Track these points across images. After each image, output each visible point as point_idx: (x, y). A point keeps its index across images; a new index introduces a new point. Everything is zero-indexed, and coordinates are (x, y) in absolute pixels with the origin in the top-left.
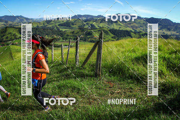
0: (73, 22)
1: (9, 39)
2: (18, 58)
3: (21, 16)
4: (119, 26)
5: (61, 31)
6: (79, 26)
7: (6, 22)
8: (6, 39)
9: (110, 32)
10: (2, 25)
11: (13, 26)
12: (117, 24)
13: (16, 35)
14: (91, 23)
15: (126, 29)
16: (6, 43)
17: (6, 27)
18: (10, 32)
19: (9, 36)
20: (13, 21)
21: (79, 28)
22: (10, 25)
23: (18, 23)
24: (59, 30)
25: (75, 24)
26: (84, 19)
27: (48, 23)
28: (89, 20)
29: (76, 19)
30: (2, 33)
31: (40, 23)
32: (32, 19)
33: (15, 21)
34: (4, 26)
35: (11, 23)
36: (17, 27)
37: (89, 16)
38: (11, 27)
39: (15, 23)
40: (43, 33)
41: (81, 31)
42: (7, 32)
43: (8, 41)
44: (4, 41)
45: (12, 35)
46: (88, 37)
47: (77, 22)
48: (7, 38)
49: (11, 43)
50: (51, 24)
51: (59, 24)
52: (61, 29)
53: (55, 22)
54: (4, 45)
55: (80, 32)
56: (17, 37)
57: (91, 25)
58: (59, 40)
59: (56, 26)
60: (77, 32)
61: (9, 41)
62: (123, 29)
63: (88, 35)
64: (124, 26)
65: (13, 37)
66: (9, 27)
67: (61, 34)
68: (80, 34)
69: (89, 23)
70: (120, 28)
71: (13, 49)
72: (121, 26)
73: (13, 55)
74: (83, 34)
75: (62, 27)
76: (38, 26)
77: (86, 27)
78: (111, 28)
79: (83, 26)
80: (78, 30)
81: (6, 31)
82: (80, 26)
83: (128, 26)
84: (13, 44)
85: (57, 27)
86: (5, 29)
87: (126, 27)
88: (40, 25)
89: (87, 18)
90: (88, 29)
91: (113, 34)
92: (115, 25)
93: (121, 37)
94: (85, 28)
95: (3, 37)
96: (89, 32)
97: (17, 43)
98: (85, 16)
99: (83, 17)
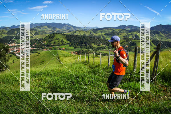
0: (118, 32)
1: (56, 44)
2: (66, 62)
3: (68, 24)
4: (161, 37)
5: (106, 40)
6: (123, 36)
7: (54, 28)
8: (53, 44)
9: (153, 43)
10: (50, 31)
11: (60, 33)
12: (159, 35)
13: (64, 41)
14: (135, 33)
15: (167, 40)
16: (53, 47)
17: (54, 34)
18: (58, 38)
19: (57, 41)
20: (60, 28)
21: (124, 38)
22: (58, 31)
23: (65, 30)
24: (105, 39)
25: (120, 34)
26: (129, 29)
27: (94, 32)
28: (133, 31)
29: (121, 29)
30: (50, 38)
31: (87, 31)
32: (79, 27)
33: (63, 28)
34: (52, 32)
35: (59, 30)
36: (64, 34)
37: (132, 26)
38: (58, 34)
39: (62, 30)
40: (90, 41)
41: (126, 41)
42: (55, 38)
43: (55, 46)
44: (52, 46)
45: (59, 41)
46: (132, 48)
47: (122, 32)
48: (55, 43)
49: (58, 48)
50: (98, 33)
51: (105, 33)
52: (107, 39)
53: (101, 31)
54: (51, 49)
55: (124, 42)
56: (64, 43)
57: (135, 35)
58: (104, 49)
59: (102, 35)
60: (122, 42)
61: (57, 46)
62: (165, 40)
63: (132, 46)
64: (165, 37)
65: (61, 43)
66: (56, 33)
67: (107, 43)
68: (125, 44)
69: (133, 34)
70: (162, 39)
71: (61, 53)
72: (163, 38)
73: (61, 59)
74: (127, 44)
75: (108, 36)
76: (85, 35)
77: (131, 37)
78: (154, 39)
79: (127, 36)
80: (123, 40)
81: (53, 37)
82: (125, 36)
83: (169, 37)
84: (60, 49)
85: (103, 37)
86: (53, 35)
87: (168, 38)
88: (87, 33)
89: (131, 29)
90: (132, 40)
91: (155, 45)
92: (157, 36)
93: (163, 48)
94: (129, 38)
95: (51, 42)
96: (133, 43)
97: (64, 48)
98: (129, 26)
99: (128, 27)
